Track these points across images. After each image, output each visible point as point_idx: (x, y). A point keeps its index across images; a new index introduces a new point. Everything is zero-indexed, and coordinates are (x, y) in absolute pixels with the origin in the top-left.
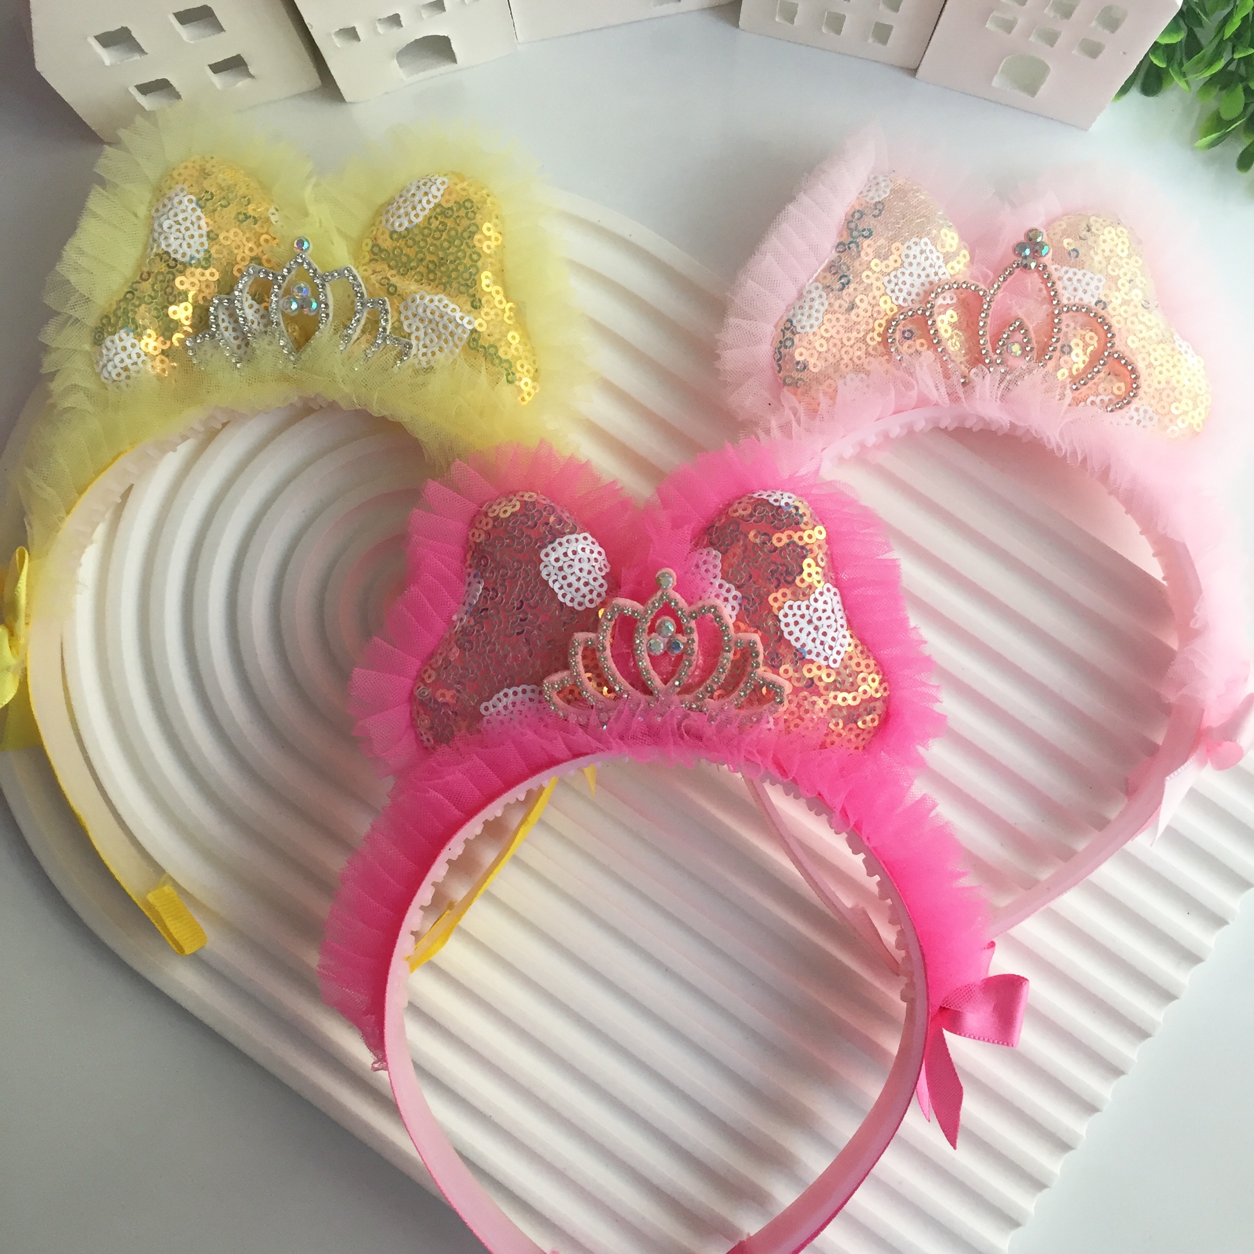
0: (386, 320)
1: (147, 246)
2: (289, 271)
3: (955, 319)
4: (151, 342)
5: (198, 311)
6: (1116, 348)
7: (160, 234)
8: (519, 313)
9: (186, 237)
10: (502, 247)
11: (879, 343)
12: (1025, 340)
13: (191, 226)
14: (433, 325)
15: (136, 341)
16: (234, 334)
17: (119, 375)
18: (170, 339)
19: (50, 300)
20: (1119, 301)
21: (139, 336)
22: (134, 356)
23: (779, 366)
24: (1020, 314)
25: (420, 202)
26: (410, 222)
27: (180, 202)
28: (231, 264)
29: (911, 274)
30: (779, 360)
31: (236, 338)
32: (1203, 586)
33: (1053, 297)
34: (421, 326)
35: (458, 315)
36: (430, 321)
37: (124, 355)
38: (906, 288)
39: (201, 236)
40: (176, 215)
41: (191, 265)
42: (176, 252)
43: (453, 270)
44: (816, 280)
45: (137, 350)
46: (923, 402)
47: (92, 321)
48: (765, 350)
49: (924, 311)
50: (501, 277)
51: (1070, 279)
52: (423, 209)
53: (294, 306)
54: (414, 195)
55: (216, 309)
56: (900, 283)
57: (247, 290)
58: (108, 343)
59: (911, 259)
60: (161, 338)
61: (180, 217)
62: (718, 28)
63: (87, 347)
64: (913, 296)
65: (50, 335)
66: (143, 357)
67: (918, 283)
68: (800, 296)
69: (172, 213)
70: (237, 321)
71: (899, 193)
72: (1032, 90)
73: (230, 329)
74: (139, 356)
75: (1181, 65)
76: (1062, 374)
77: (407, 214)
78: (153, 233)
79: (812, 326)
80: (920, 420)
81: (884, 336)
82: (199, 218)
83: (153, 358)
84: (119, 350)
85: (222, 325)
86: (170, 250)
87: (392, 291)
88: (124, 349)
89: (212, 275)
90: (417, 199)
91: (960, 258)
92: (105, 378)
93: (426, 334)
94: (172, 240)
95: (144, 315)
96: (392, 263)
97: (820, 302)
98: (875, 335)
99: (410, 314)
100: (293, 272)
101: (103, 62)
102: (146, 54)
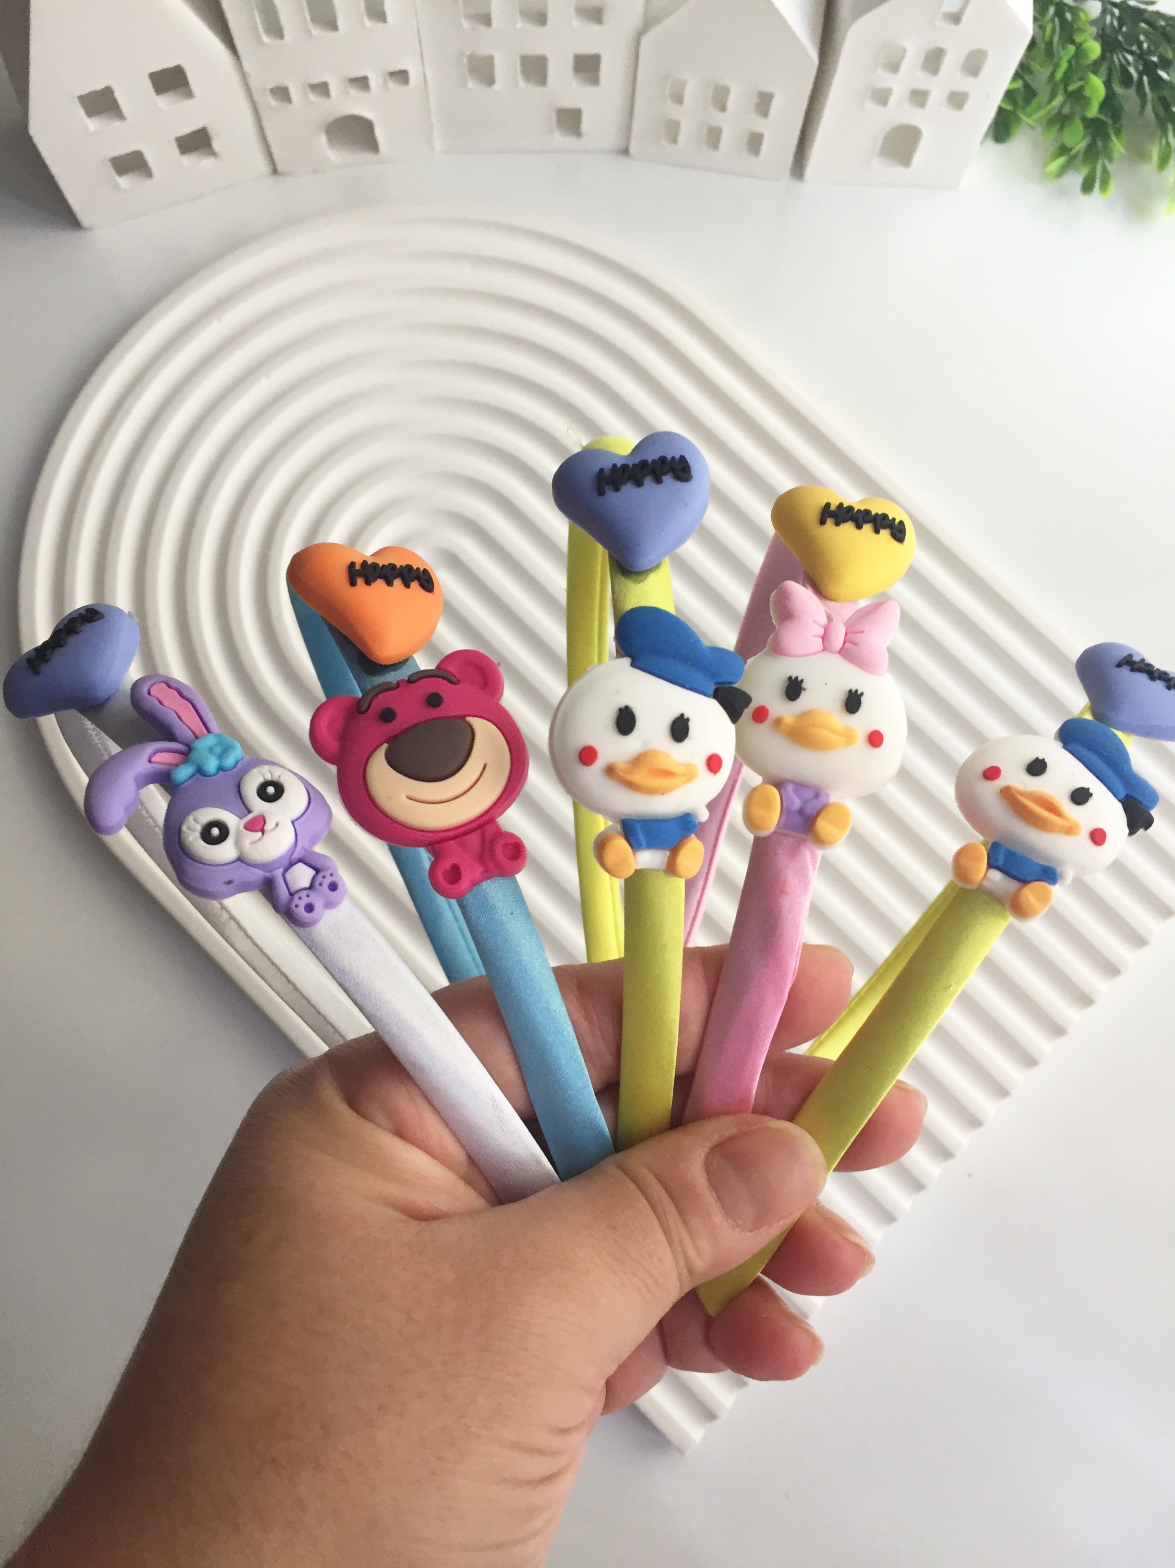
72: (907, 160)
75: (1024, 109)
101: (87, 127)
102: (126, 120)
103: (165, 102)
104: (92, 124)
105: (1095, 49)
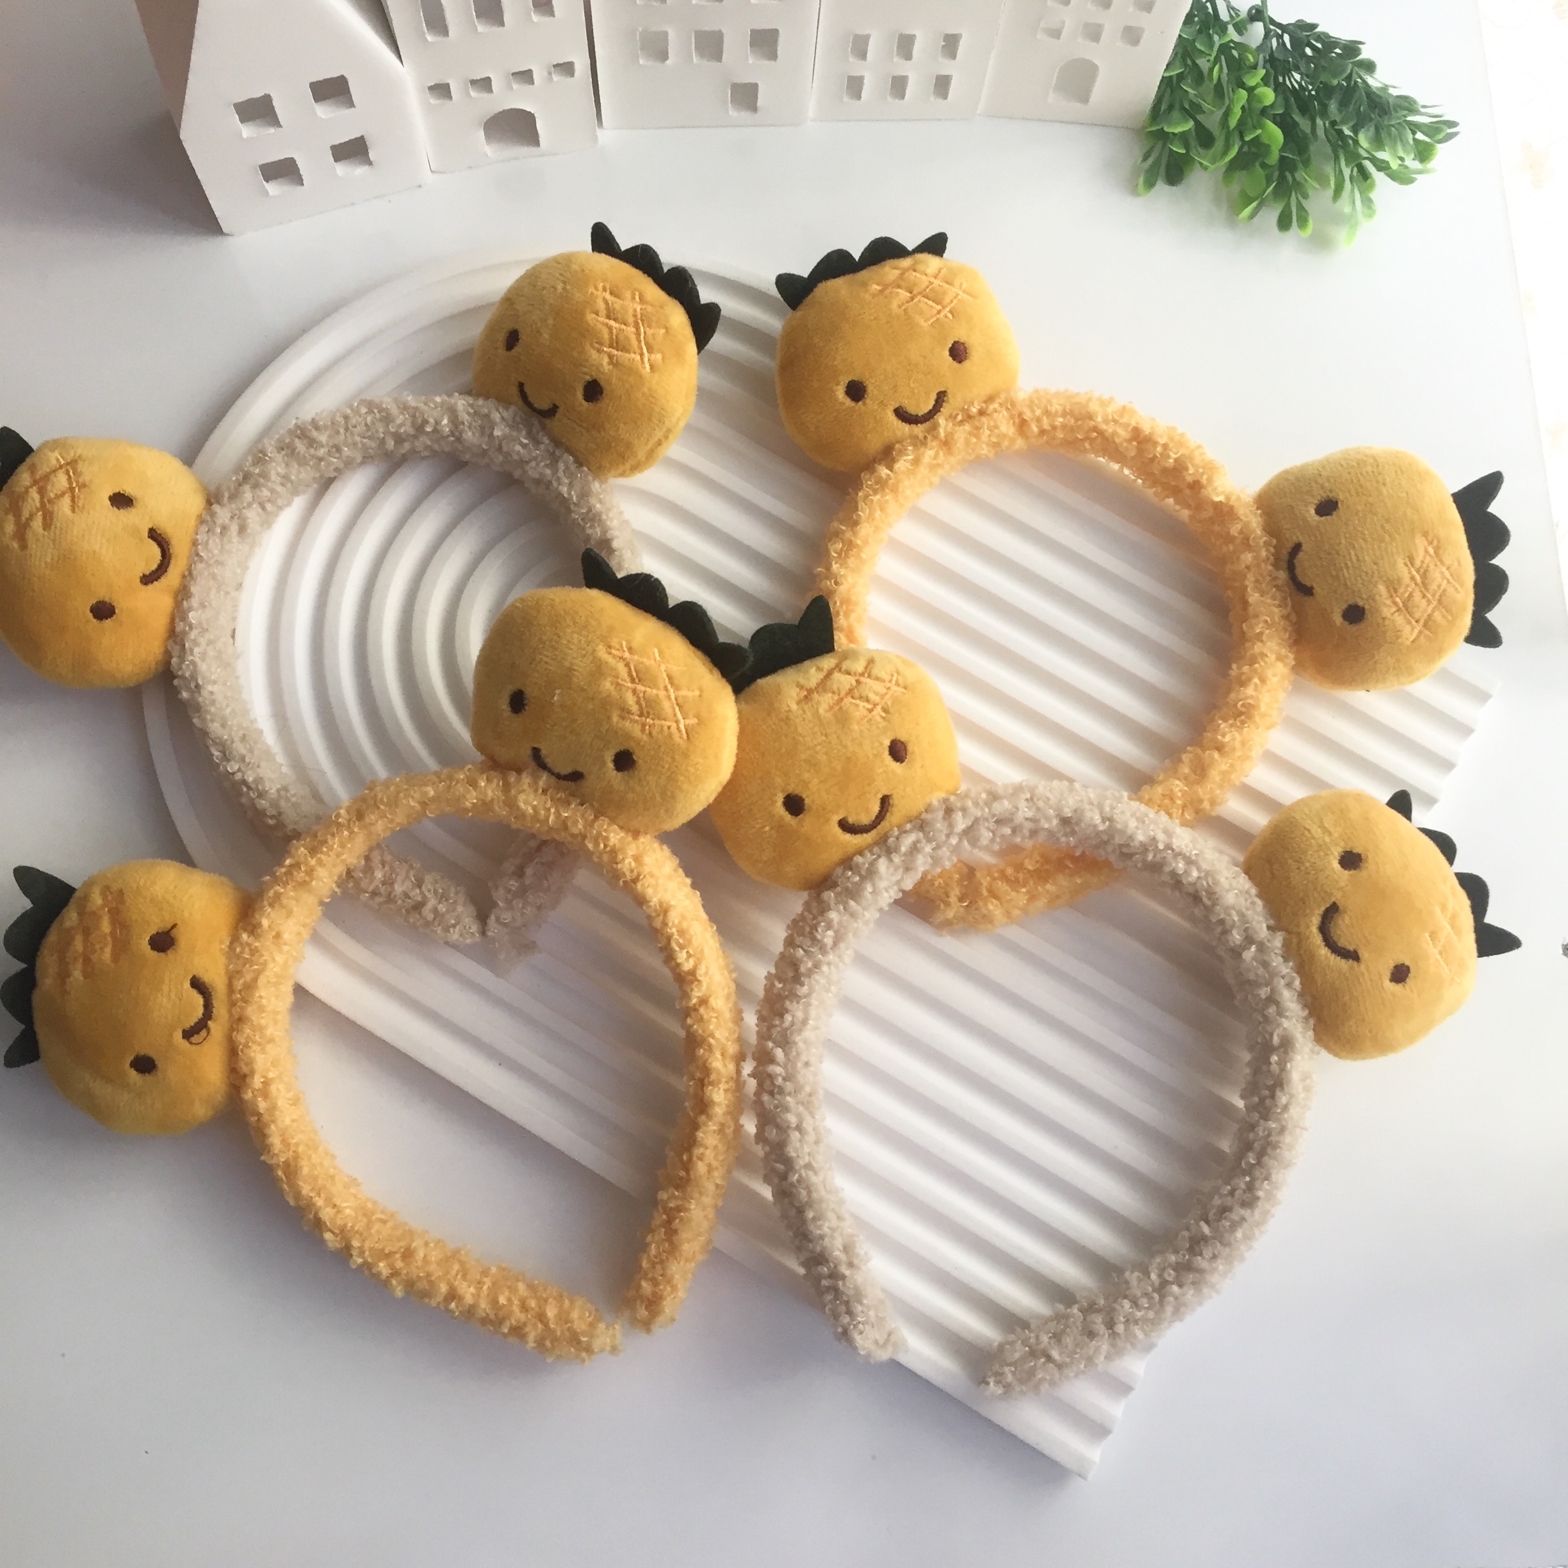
101: (240, 132)
102: (281, 126)
103: (324, 111)
104: (247, 131)
105: (1267, 94)
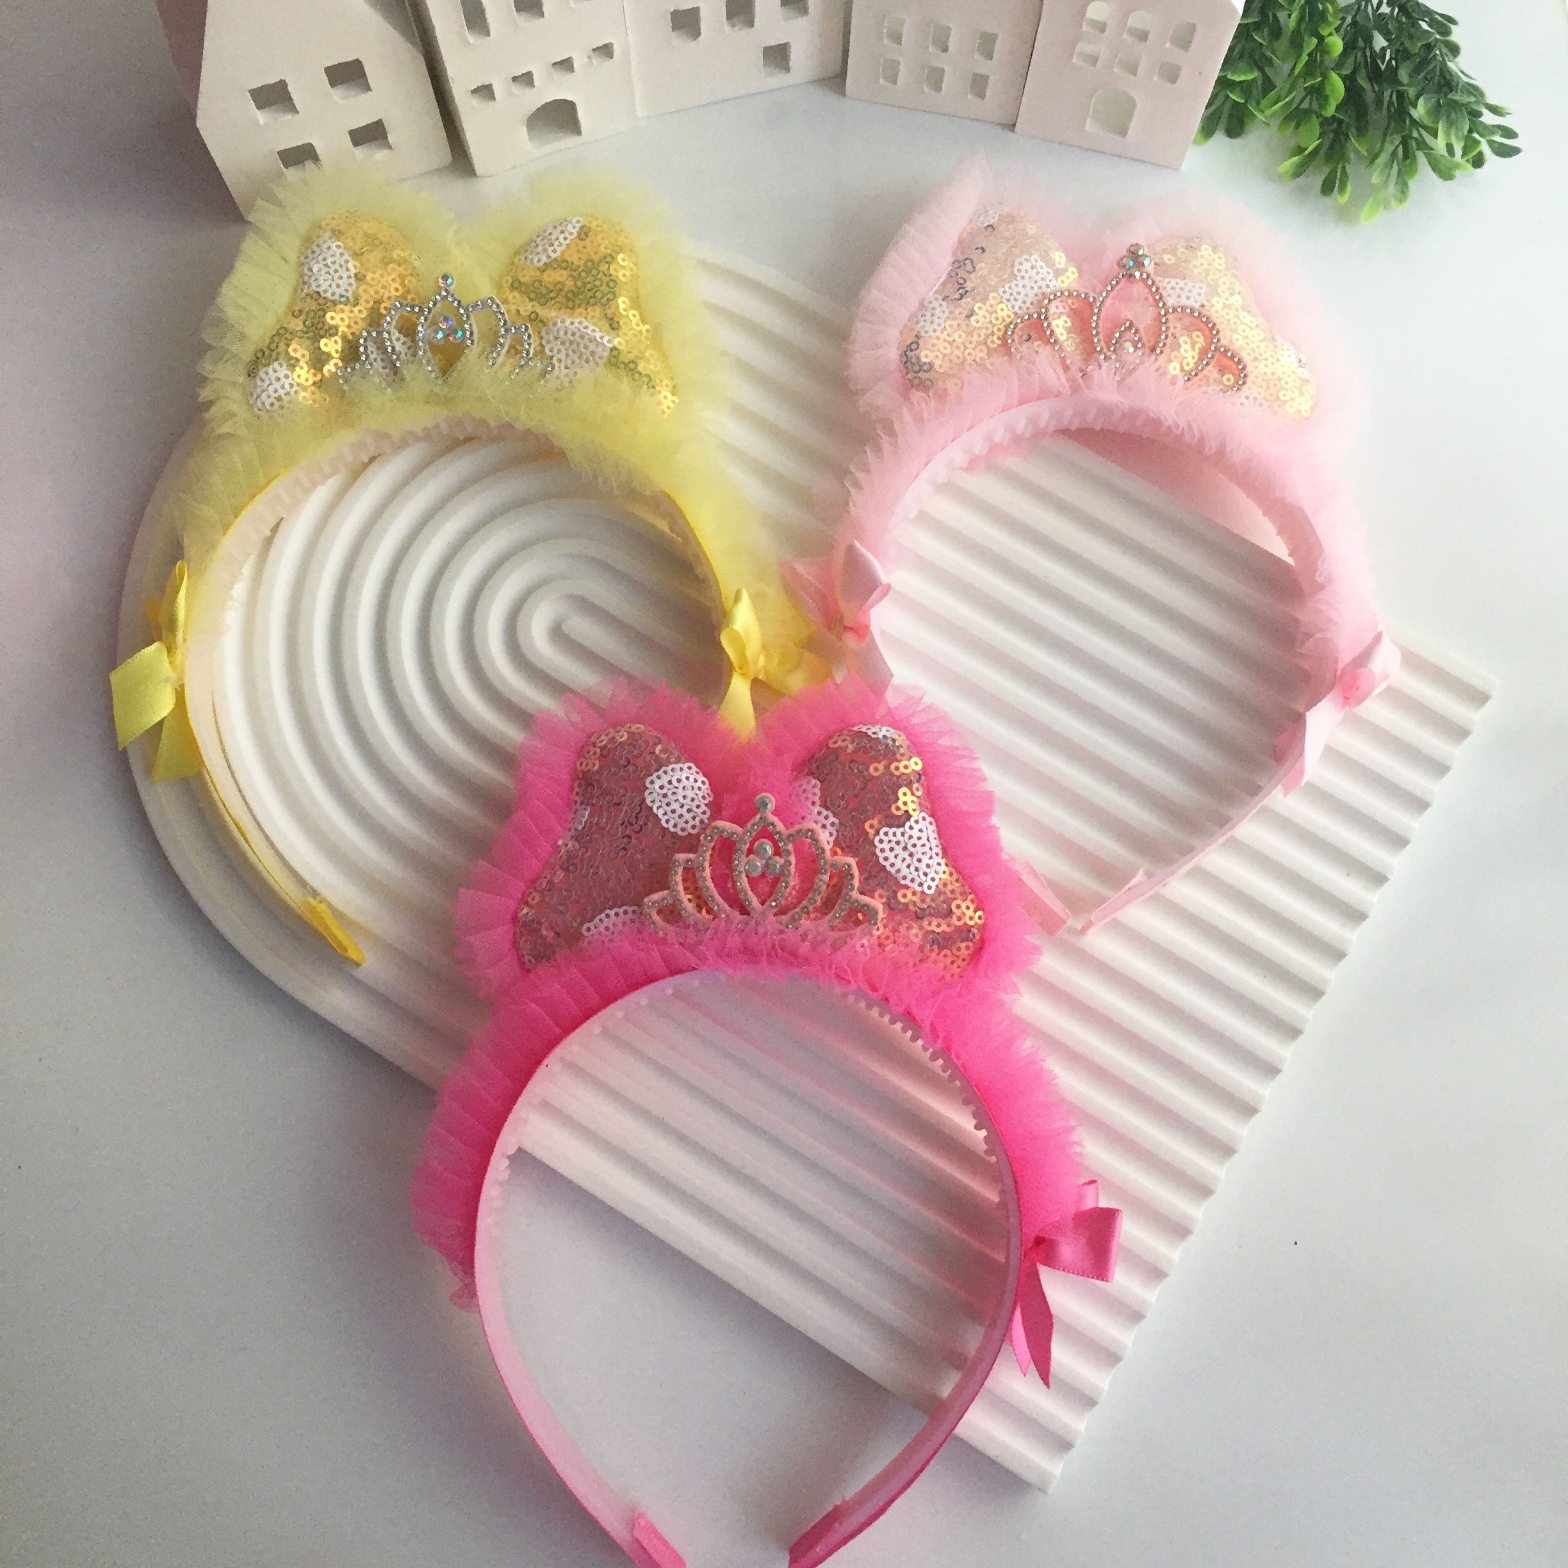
0: (529, 344)
1: (296, 290)
2: (435, 304)
3: (1069, 324)
4: (304, 374)
5: (347, 345)
6: (1223, 342)
7: (310, 277)
8: (656, 334)
9: (335, 278)
10: (635, 277)
11: (999, 346)
12: (1136, 339)
13: (339, 268)
14: (574, 347)
15: (289, 373)
16: (382, 364)
17: (272, 405)
18: (321, 370)
19: (208, 337)
20: (1221, 305)
21: (292, 367)
22: (287, 387)
23: (907, 368)
24: (1129, 315)
25: (557, 239)
26: (549, 257)
27: (329, 248)
28: (378, 302)
29: (1024, 286)
30: (905, 363)
31: (384, 368)
32: (1324, 544)
33: (1157, 298)
34: (562, 348)
35: (598, 335)
36: (571, 343)
37: (277, 385)
38: (1020, 298)
39: (349, 277)
40: (325, 259)
41: (341, 303)
42: (325, 291)
43: (591, 297)
44: (936, 292)
45: (290, 380)
46: (1045, 393)
47: (246, 353)
48: (893, 354)
49: (1039, 315)
50: (636, 302)
51: (1173, 288)
52: (561, 245)
53: (440, 335)
54: (551, 234)
55: (365, 340)
56: (1014, 293)
57: (394, 323)
58: (262, 374)
59: (1023, 273)
60: (313, 371)
61: (329, 261)
62: (826, 98)
63: (241, 379)
64: (1028, 305)
65: (206, 366)
66: (295, 388)
67: (1031, 293)
68: (922, 306)
69: (321, 258)
70: (385, 351)
71: (1009, 219)
72: (1123, 133)
73: (379, 360)
74: (291, 386)
75: (1258, 103)
76: (1174, 369)
77: (545, 250)
78: (303, 277)
79: (935, 331)
80: (1043, 411)
81: (1004, 339)
82: (347, 262)
83: (305, 389)
84: (273, 380)
85: (372, 357)
86: (321, 290)
87: (534, 318)
88: (278, 379)
89: (361, 312)
90: (553, 237)
91: (1069, 274)
92: (259, 410)
93: (567, 355)
94: (321, 281)
95: (298, 350)
96: (532, 296)
97: (942, 309)
98: (995, 338)
99: (551, 337)
100: (438, 305)
101: (258, 120)
102: (298, 113)
103: (337, 95)
104: (262, 117)
105: (1337, 44)
